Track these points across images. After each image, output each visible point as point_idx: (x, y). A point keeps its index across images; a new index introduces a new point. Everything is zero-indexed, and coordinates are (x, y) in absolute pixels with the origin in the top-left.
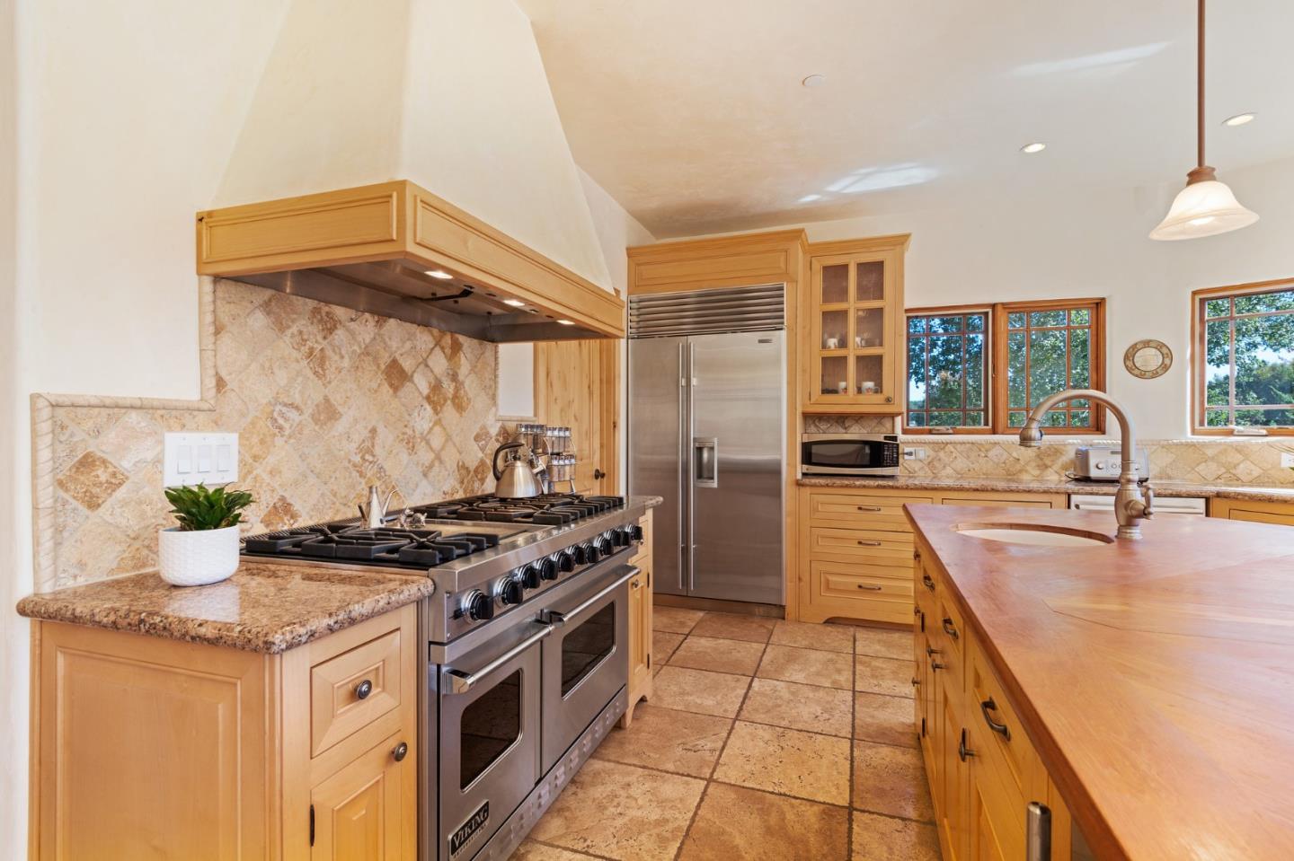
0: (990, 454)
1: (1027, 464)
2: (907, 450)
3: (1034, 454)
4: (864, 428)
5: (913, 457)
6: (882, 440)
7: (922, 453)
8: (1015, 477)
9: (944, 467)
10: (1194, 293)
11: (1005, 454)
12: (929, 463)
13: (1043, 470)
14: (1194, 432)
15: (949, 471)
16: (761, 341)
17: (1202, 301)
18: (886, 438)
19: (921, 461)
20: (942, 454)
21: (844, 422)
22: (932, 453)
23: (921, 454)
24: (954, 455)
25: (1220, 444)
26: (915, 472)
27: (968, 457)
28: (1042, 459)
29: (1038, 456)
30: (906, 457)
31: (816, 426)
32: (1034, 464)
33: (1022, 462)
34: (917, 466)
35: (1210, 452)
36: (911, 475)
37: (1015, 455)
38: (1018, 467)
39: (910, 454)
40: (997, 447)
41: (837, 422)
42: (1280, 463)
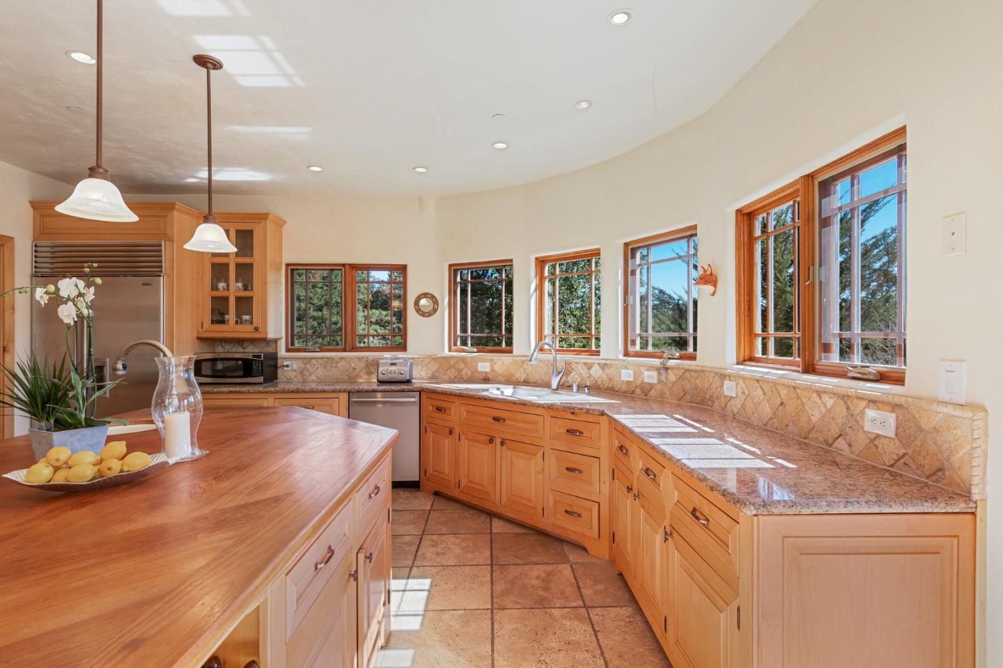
0: (338, 365)
1: (360, 371)
2: (285, 363)
3: (364, 365)
4: (256, 347)
5: (289, 369)
6: (251, 358)
7: (295, 365)
8: (353, 380)
9: (310, 375)
10: (450, 266)
11: (348, 365)
12: (301, 372)
13: (370, 375)
14: (450, 351)
15: (313, 377)
16: (144, 284)
17: (455, 271)
18: (254, 356)
19: (295, 370)
20: (308, 366)
21: (242, 344)
22: (301, 365)
23: (295, 367)
24: (316, 366)
25: (456, 357)
26: (292, 379)
27: (325, 368)
28: (369, 368)
29: (367, 366)
30: (285, 368)
31: (223, 347)
32: (364, 371)
33: (357, 370)
34: (292, 375)
35: (452, 362)
36: (289, 381)
37: (353, 365)
38: (355, 373)
39: (287, 366)
40: (343, 360)
41: (238, 344)
42: (477, 369)
